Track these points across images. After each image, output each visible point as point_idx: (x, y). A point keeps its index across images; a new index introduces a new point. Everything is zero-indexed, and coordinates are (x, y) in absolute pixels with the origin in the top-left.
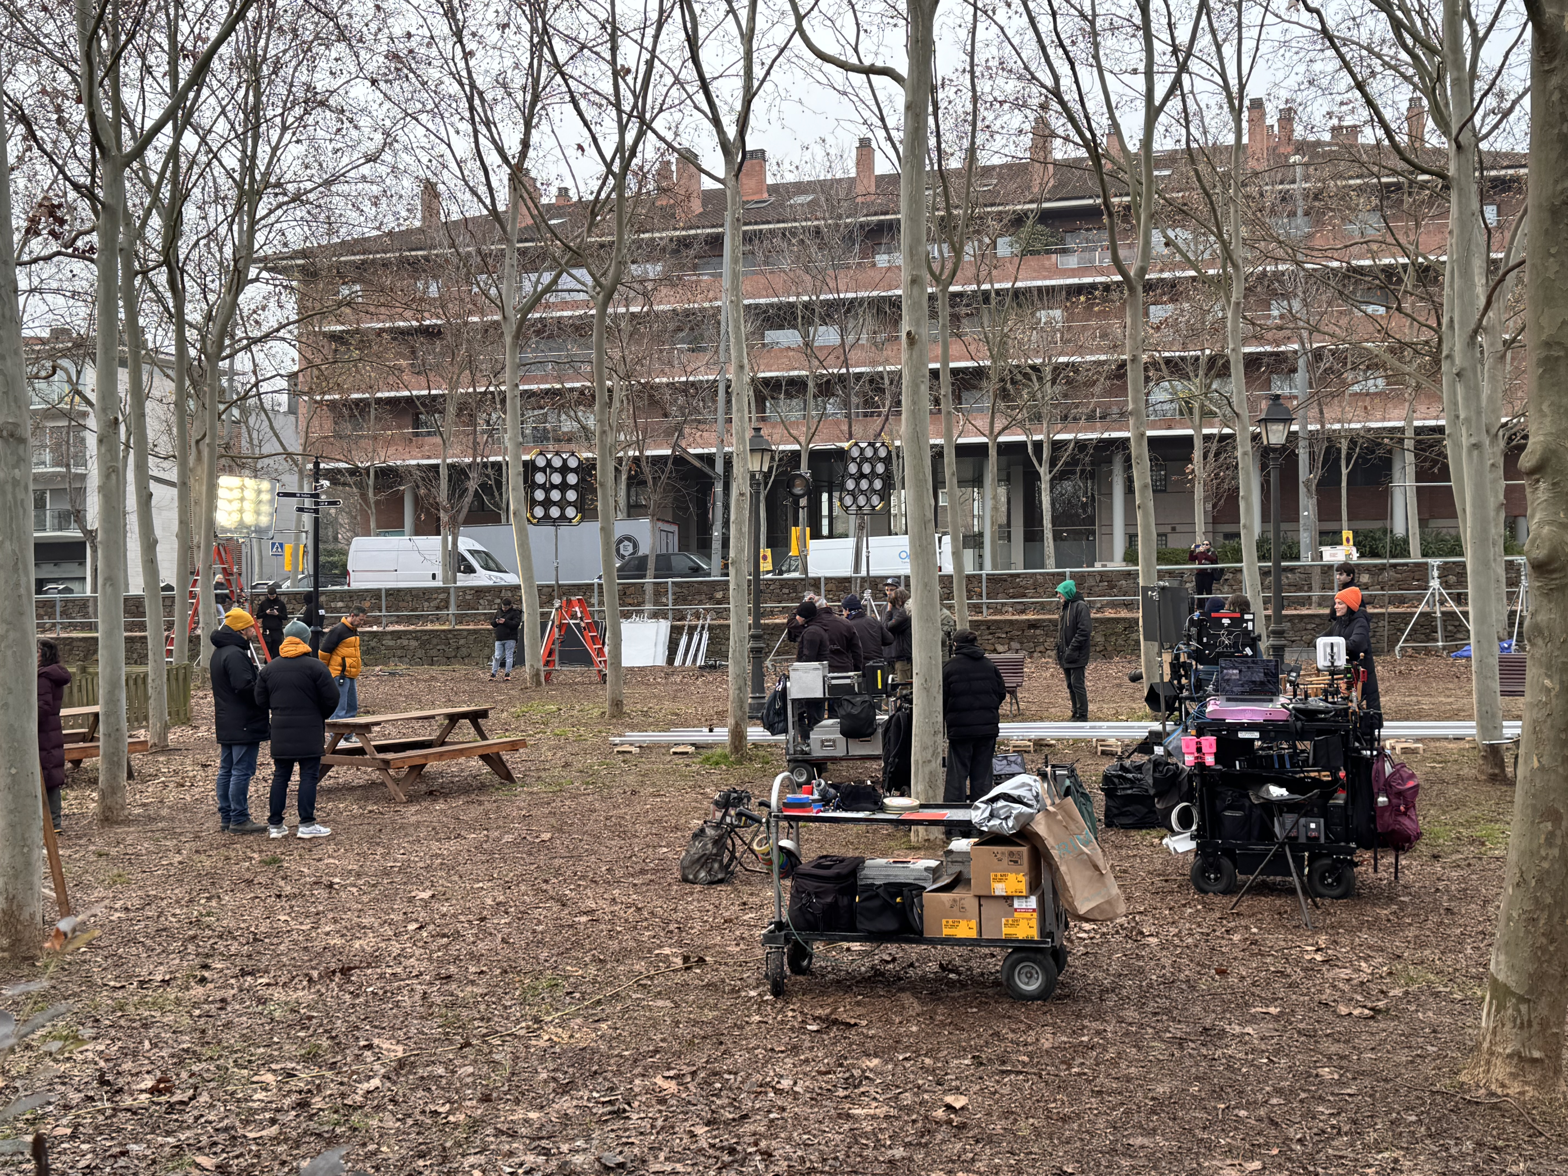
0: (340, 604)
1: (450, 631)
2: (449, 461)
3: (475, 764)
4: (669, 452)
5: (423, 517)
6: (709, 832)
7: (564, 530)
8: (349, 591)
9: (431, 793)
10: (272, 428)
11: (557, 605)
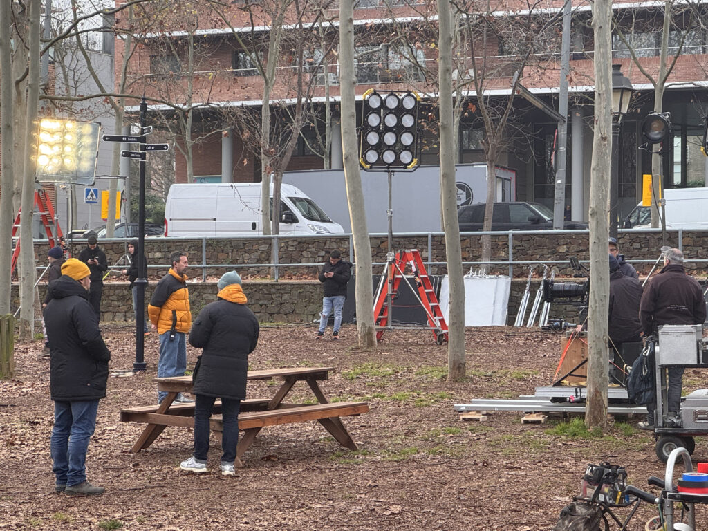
0: (158, 255)
1: (272, 285)
2: (271, 102)
3: (312, 429)
4: (509, 92)
5: (245, 162)
6: (580, 510)
7: (398, 176)
8: (168, 242)
9: (268, 458)
10: (90, 67)
11: (390, 258)
